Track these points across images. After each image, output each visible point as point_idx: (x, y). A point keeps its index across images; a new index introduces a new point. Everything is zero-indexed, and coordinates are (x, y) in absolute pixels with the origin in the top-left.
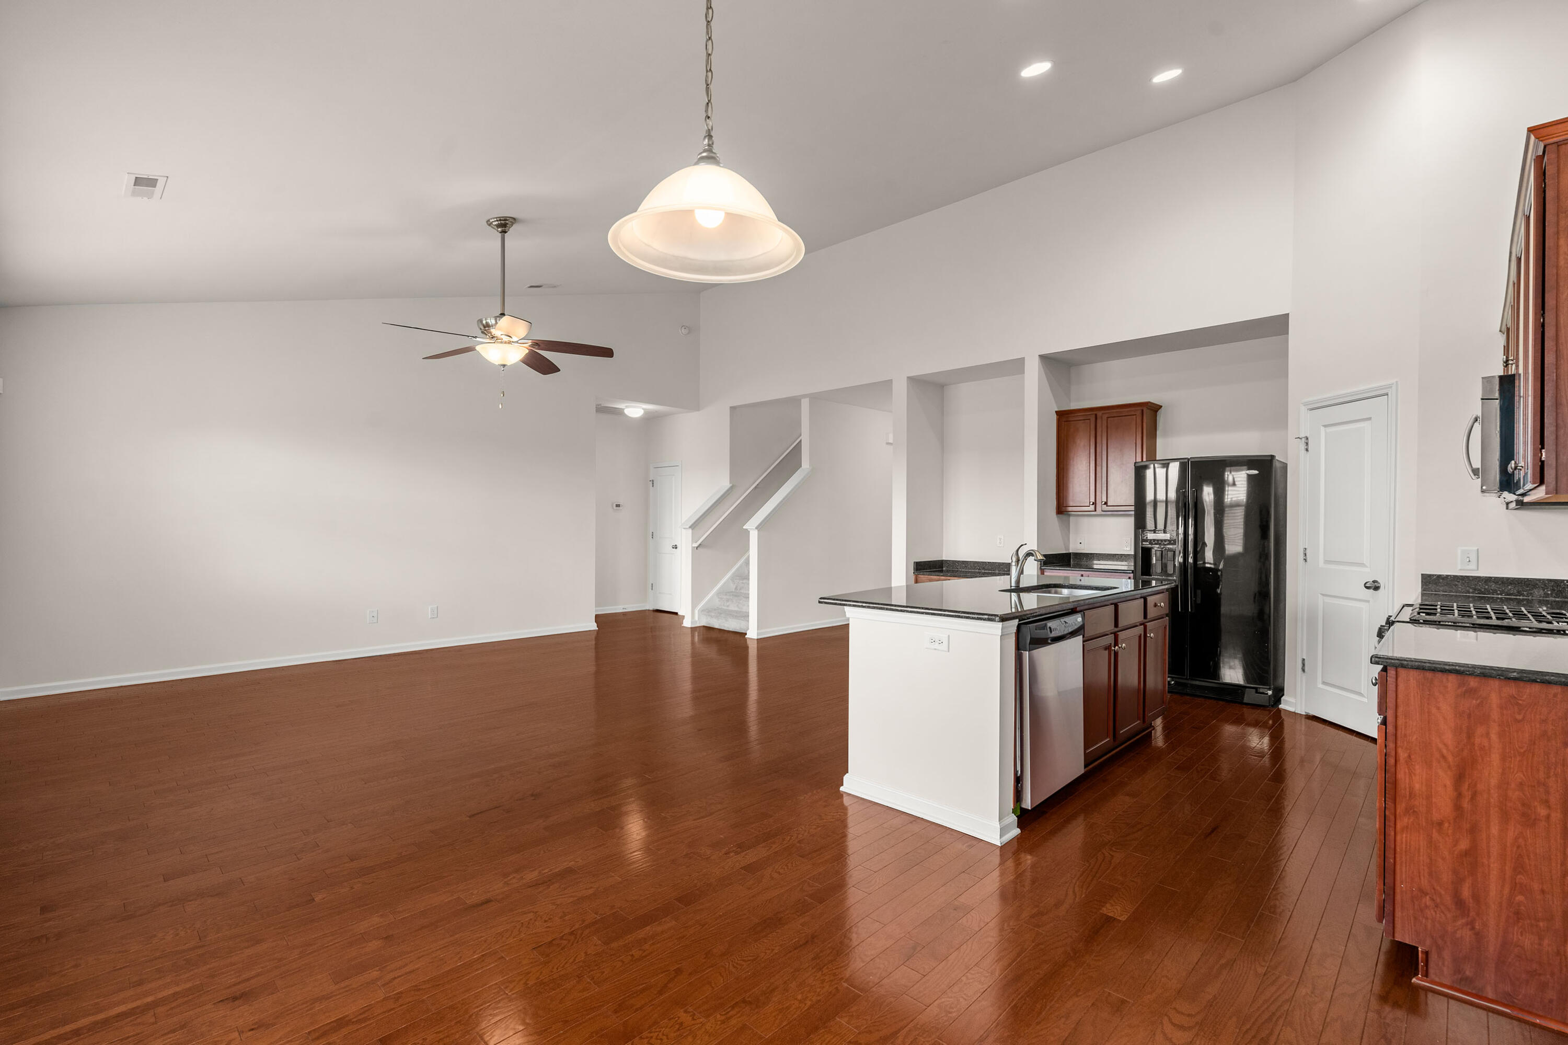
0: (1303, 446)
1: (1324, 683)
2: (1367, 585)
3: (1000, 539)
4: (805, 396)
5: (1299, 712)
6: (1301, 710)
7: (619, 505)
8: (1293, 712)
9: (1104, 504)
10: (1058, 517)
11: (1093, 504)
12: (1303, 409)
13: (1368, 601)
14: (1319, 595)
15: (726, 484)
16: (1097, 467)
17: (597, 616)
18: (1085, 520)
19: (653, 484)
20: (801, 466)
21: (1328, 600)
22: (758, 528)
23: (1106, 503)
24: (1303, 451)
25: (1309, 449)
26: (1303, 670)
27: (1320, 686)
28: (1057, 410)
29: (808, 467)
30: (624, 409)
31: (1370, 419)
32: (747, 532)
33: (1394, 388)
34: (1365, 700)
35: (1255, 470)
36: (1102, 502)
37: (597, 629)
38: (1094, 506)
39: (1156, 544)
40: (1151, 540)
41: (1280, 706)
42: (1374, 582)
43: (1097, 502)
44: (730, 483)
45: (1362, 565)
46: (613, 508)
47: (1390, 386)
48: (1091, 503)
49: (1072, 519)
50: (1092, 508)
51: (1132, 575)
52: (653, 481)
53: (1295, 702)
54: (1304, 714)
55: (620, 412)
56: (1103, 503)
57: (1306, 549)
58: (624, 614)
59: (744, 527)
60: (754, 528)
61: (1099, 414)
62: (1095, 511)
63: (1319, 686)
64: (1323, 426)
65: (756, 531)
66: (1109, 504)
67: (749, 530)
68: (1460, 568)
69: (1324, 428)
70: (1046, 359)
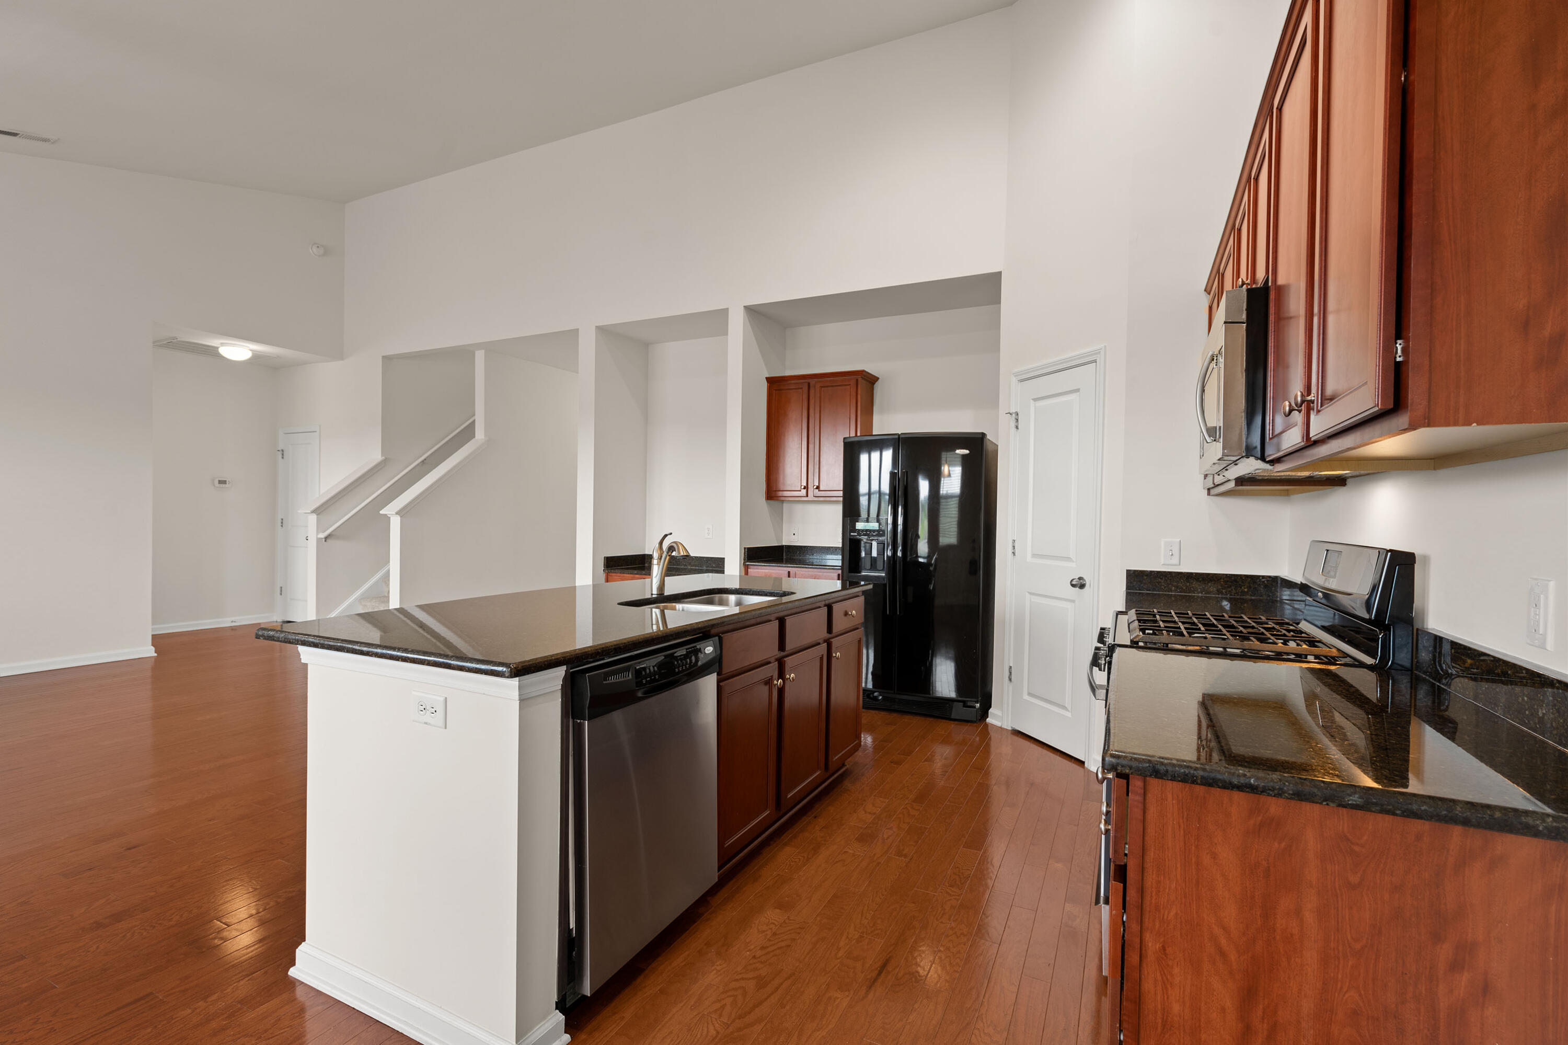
0: (1013, 424)
1: (1030, 694)
2: (1073, 583)
3: (708, 529)
4: (480, 346)
5: (1005, 727)
6: (1008, 725)
7: (226, 481)
8: (999, 727)
9: (817, 488)
10: (767, 502)
11: (804, 488)
12: (1014, 380)
13: (1073, 601)
14: (1027, 593)
15: (376, 456)
16: (810, 445)
17: (154, 637)
18: (799, 508)
19: (283, 455)
20: (474, 437)
21: (1036, 599)
22: (401, 513)
23: (818, 488)
24: (1014, 429)
25: (1019, 427)
26: (1010, 680)
27: (1026, 697)
28: (768, 376)
29: (483, 437)
30: (218, 348)
31: (1077, 390)
32: (387, 519)
33: (1102, 353)
34: (1069, 714)
35: (966, 449)
36: (814, 486)
37: (156, 655)
38: (805, 490)
39: (865, 535)
40: (860, 530)
41: (987, 719)
42: (1080, 578)
43: (809, 486)
44: (382, 456)
45: (1068, 559)
46: (214, 485)
47: (1098, 352)
48: (803, 487)
49: (785, 505)
50: (804, 492)
51: (840, 571)
52: (283, 451)
53: (1001, 715)
54: (1010, 729)
55: (213, 352)
56: (815, 487)
57: (1014, 541)
58: (233, 629)
59: (381, 512)
60: (394, 513)
61: (812, 382)
62: (807, 496)
63: (1024, 698)
64: (1033, 399)
65: (398, 515)
66: (821, 488)
67: (389, 516)
68: (1162, 563)
69: (1033, 402)
70: (753, 312)
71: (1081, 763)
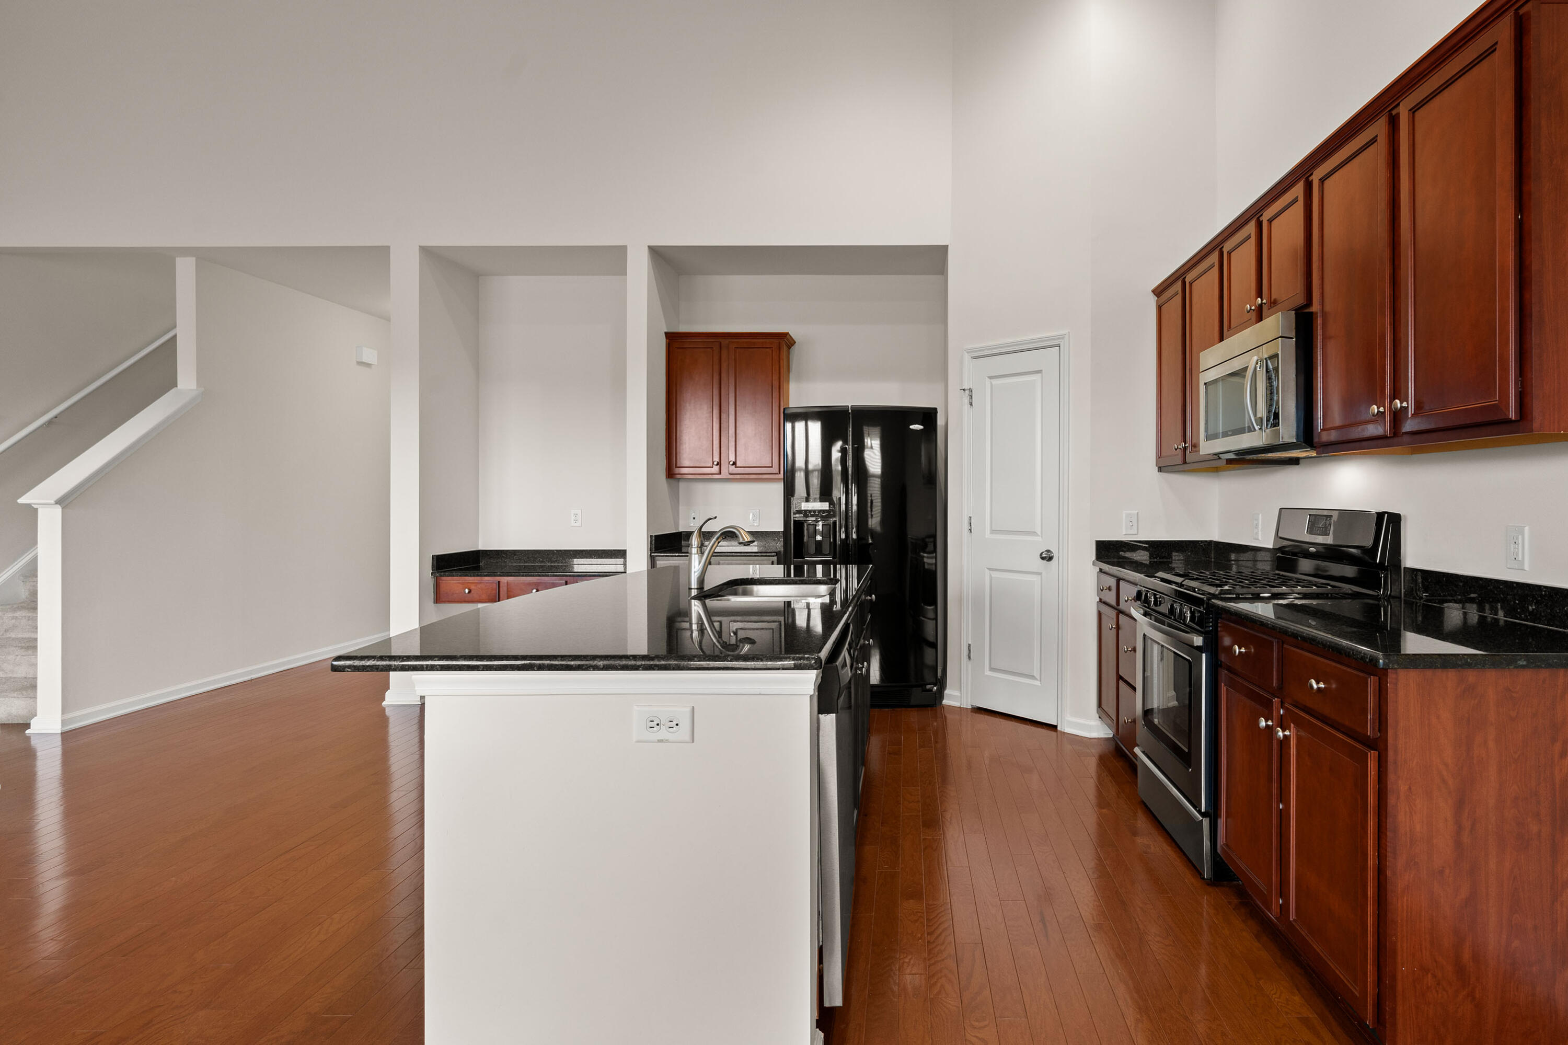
0: (966, 400)
1: (992, 669)
2: (1043, 556)
3: (576, 515)
4: (181, 251)
5: (965, 707)
6: (967, 704)
8: (958, 707)
9: (733, 465)
10: (667, 481)
11: (717, 465)
12: (967, 357)
13: (1040, 574)
14: (986, 569)
16: (722, 414)
18: (700, 487)
20: (177, 388)
21: (995, 575)
22: (63, 501)
23: (734, 463)
24: (967, 406)
25: (973, 404)
26: (969, 658)
27: (988, 672)
28: (666, 331)
29: (194, 388)
31: (1040, 372)
32: (31, 513)
33: (1066, 337)
34: (1038, 683)
35: (922, 425)
36: (729, 462)
38: (718, 466)
39: (812, 516)
40: (806, 511)
41: (944, 701)
42: (1048, 551)
43: (722, 462)
45: (1034, 533)
47: (1062, 337)
48: (715, 463)
49: (682, 485)
50: (716, 469)
51: (776, 558)
53: (960, 695)
54: (970, 707)
56: (731, 463)
57: (970, 517)
59: (22, 500)
60: (53, 502)
61: (725, 342)
62: (720, 473)
63: (986, 674)
64: (988, 377)
65: (59, 506)
66: (738, 464)
67: (35, 506)
68: (1124, 533)
69: (989, 380)
70: (658, 254)
71: (1054, 728)
